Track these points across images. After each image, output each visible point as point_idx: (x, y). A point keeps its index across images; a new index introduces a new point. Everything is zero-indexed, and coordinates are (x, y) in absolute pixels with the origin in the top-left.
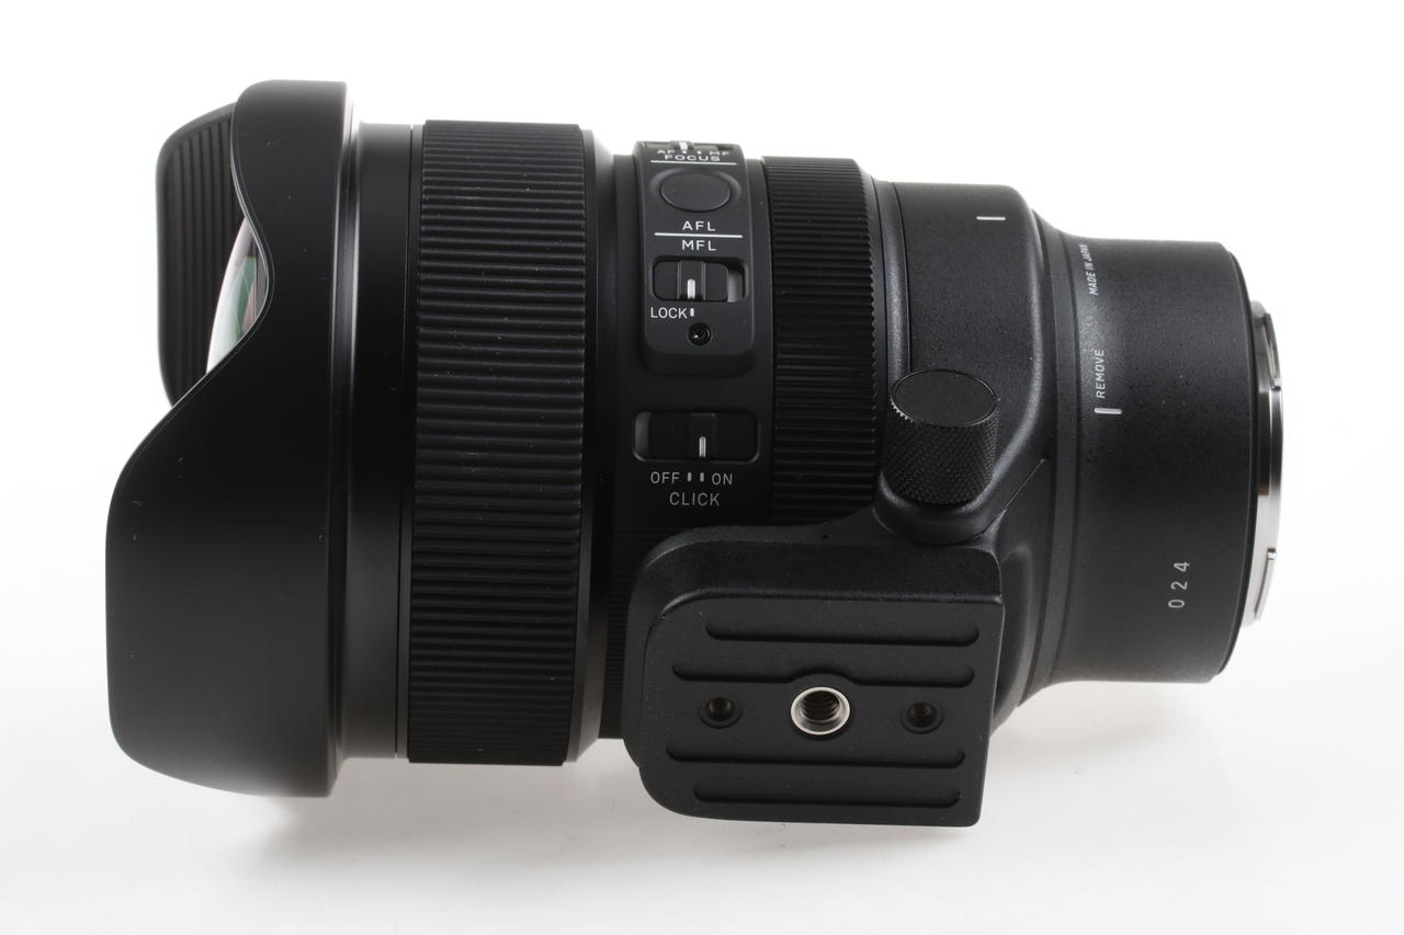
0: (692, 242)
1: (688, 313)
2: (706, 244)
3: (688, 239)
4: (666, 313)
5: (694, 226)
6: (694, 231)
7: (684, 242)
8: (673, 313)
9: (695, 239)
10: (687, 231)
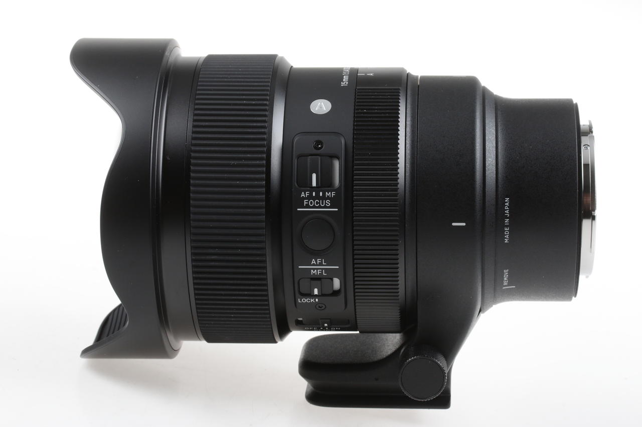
0: (316, 271)
1: (315, 300)
2: (322, 271)
3: (314, 269)
4: (305, 300)
5: (316, 262)
6: (317, 265)
7: (312, 271)
8: (308, 300)
9: (317, 269)
10: (314, 265)
